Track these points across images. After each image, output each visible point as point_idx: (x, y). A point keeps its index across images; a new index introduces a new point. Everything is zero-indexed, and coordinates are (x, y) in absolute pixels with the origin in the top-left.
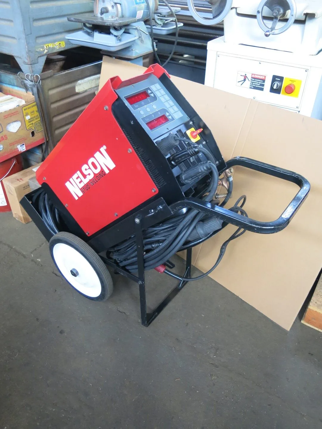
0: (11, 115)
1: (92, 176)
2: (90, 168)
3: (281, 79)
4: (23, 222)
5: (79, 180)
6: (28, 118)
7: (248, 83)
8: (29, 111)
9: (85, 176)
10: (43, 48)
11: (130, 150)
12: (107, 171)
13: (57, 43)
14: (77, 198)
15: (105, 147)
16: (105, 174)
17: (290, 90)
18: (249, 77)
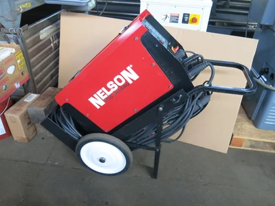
0: (9, 61)
1: (116, 88)
2: (115, 83)
3: (189, 15)
4: (26, 141)
5: (103, 93)
6: (19, 61)
7: (168, 19)
8: (18, 56)
9: (109, 90)
10: (19, 8)
11: (154, 64)
12: (131, 82)
13: (26, 4)
14: (98, 107)
15: (131, 66)
16: (129, 84)
17: (195, 20)
18: (169, 15)
